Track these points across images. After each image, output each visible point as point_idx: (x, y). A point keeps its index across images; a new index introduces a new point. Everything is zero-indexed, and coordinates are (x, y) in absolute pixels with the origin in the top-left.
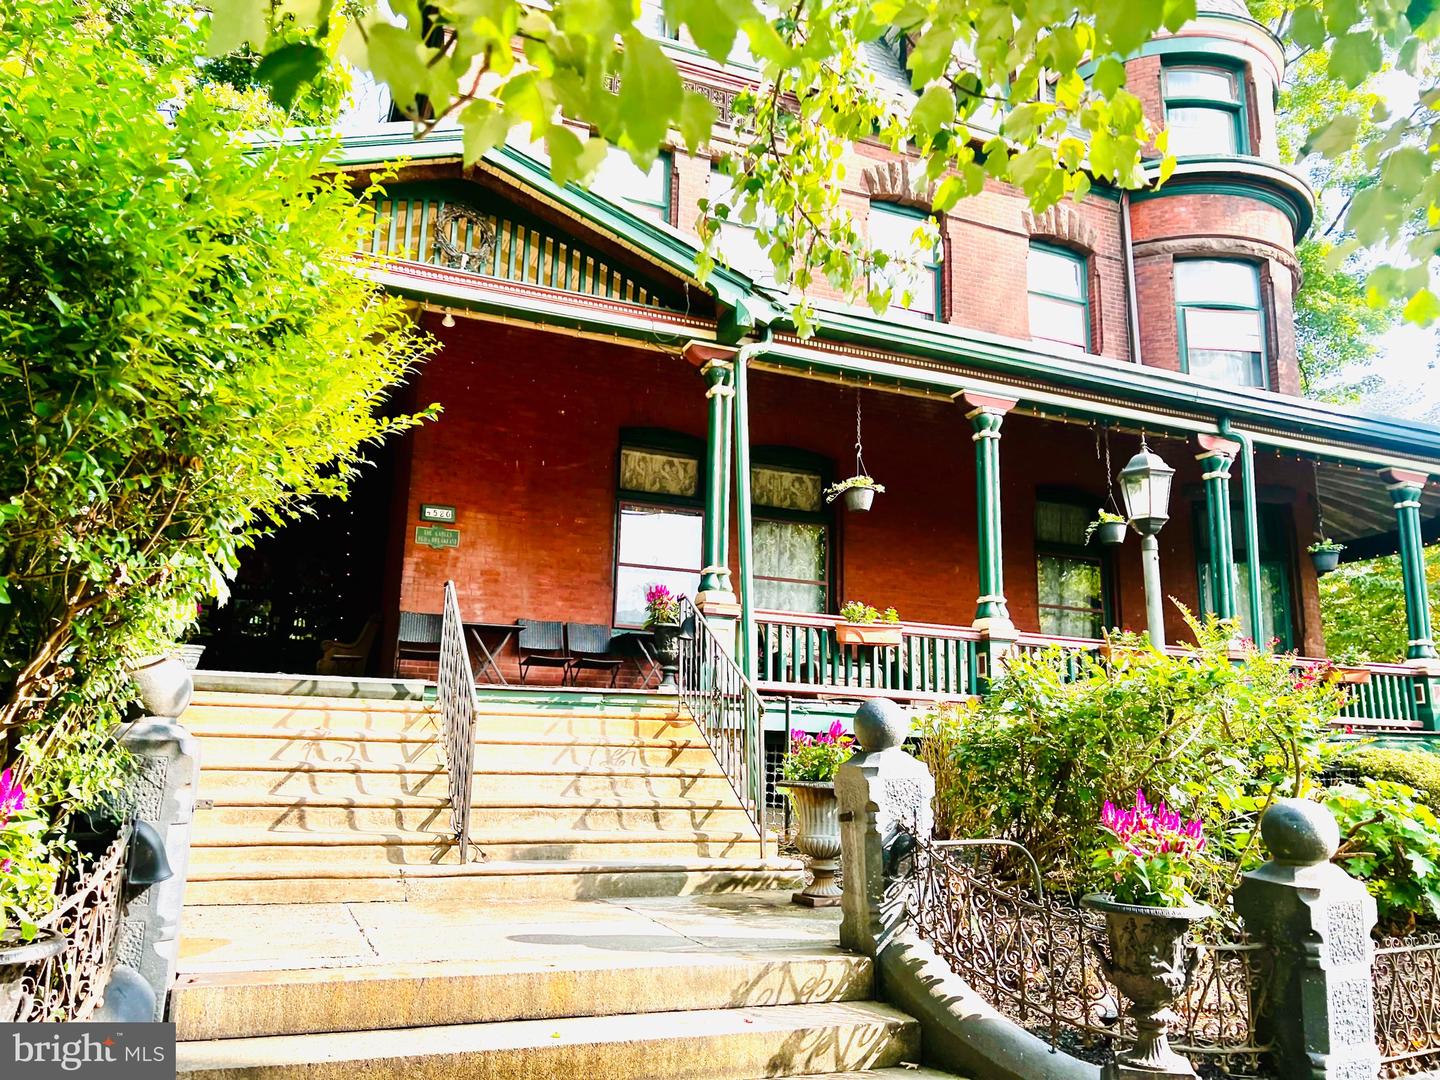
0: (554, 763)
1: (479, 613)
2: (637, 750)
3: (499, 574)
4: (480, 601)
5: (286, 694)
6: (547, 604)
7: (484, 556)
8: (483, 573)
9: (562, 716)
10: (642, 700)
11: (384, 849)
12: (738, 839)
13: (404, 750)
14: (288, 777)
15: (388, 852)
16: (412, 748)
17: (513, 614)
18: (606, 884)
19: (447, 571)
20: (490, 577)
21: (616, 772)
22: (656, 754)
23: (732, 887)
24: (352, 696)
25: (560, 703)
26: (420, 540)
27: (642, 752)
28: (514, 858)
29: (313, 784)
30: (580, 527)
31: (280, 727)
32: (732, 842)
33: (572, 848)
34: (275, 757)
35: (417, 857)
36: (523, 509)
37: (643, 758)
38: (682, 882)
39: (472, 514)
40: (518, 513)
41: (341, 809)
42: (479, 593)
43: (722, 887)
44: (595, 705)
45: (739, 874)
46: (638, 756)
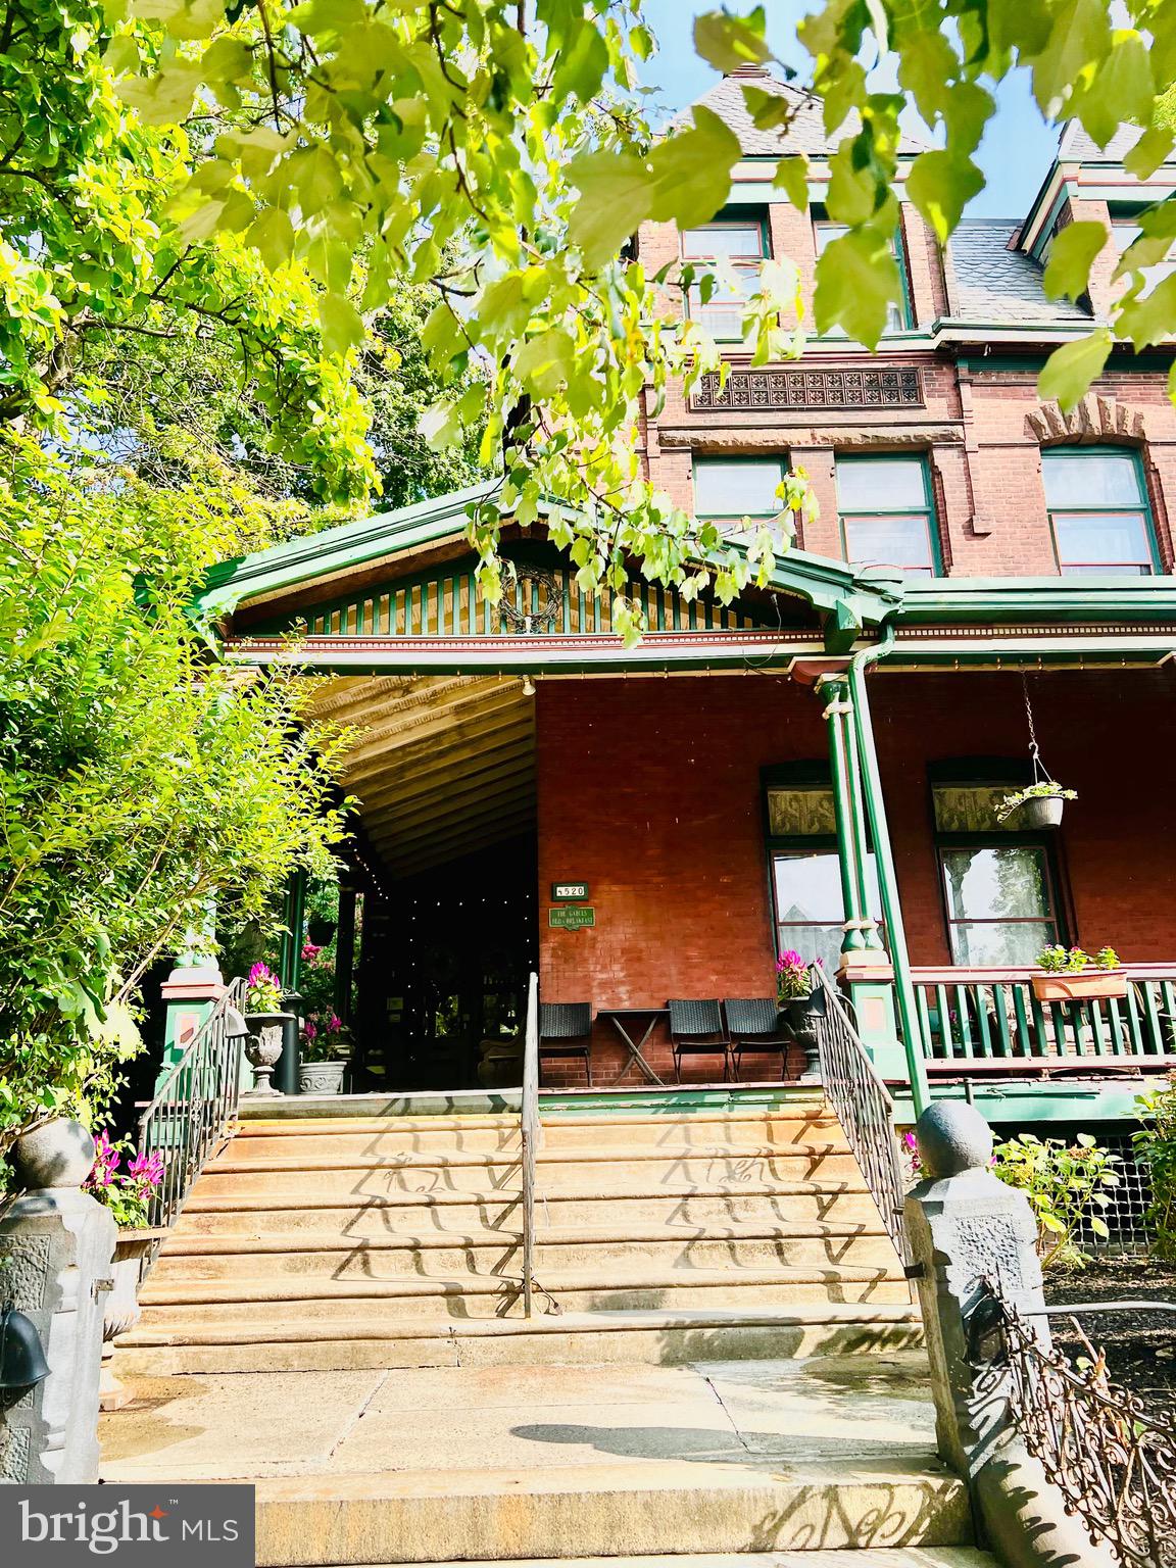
0: (664, 1181)
1: (625, 997)
2: (765, 1161)
3: (641, 951)
4: (622, 983)
5: (380, 1115)
6: (699, 980)
7: (621, 934)
8: (624, 951)
9: (676, 1122)
10: (779, 1095)
11: (443, 1300)
12: (882, 1277)
13: (491, 1174)
14: (360, 1215)
15: (449, 1304)
16: (499, 1171)
17: (663, 994)
18: (697, 1342)
19: (586, 953)
20: (632, 956)
21: (733, 1191)
22: (790, 1165)
23: (866, 1345)
24: (447, 1112)
25: (680, 1105)
26: (554, 923)
27: (771, 1163)
28: (594, 1308)
29: (387, 1221)
30: (726, 885)
31: (369, 1155)
32: (874, 1282)
33: (662, 1294)
34: (356, 1191)
35: (481, 1309)
36: (659, 875)
37: (773, 1171)
38: (797, 1340)
39: (606, 888)
40: (656, 880)
41: (408, 1251)
42: (622, 974)
43: (853, 1345)
44: (720, 1105)
45: (876, 1328)
46: (767, 1168)
